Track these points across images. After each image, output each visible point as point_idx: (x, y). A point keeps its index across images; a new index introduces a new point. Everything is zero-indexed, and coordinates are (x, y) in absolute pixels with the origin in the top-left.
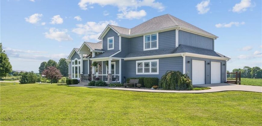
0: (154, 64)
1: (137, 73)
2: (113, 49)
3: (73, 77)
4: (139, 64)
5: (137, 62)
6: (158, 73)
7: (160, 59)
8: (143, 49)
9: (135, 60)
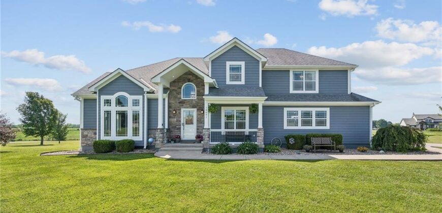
0: (320, 115)
1: (286, 127)
2: (244, 83)
3: (107, 133)
4: (290, 114)
5: (286, 110)
6: (328, 127)
7: (331, 107)
8: (289, 91)
9: (282, 107)
